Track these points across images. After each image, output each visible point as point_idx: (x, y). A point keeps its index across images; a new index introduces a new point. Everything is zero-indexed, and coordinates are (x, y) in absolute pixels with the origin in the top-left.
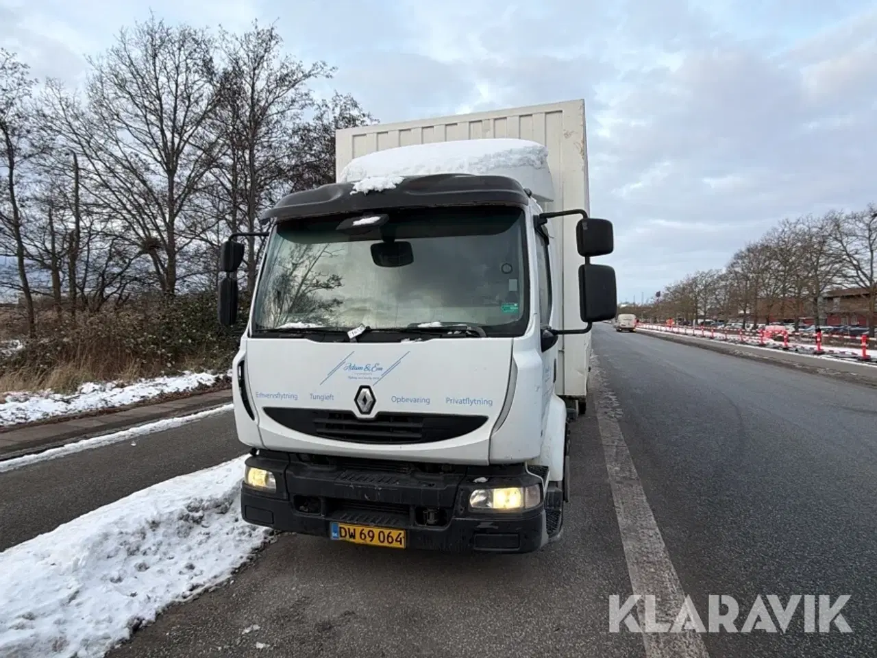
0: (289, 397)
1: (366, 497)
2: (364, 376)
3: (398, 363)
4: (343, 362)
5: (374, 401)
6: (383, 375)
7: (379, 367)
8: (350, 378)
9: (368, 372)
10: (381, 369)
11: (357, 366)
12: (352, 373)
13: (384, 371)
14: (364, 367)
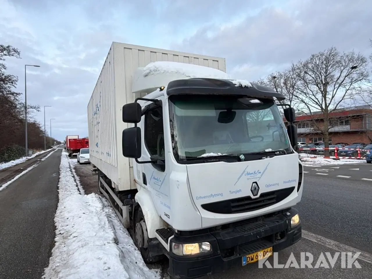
0: (218, 195)
1: (258, 237)
2: (254, 177)
3: (266, 168)
4: (244, 171)
5: (259, 188)
6: (262, 175)
7: (259, 172)
8: (248, 179)
9: (255, 175)
10: (260, 173)
11: (251, 173)
12: (249, 176)
13: (261, 174)
14: (253, 173)
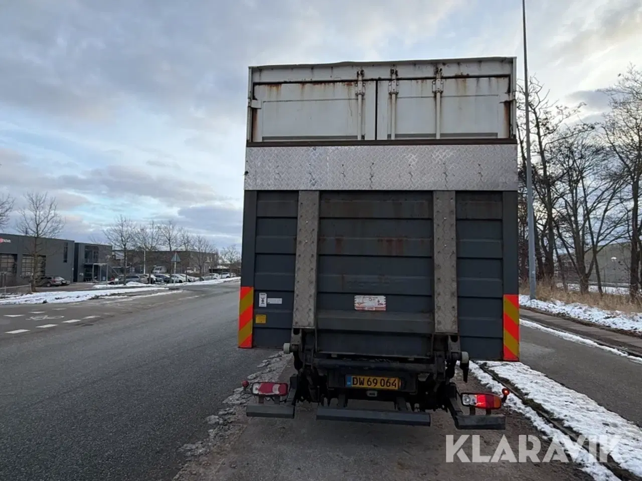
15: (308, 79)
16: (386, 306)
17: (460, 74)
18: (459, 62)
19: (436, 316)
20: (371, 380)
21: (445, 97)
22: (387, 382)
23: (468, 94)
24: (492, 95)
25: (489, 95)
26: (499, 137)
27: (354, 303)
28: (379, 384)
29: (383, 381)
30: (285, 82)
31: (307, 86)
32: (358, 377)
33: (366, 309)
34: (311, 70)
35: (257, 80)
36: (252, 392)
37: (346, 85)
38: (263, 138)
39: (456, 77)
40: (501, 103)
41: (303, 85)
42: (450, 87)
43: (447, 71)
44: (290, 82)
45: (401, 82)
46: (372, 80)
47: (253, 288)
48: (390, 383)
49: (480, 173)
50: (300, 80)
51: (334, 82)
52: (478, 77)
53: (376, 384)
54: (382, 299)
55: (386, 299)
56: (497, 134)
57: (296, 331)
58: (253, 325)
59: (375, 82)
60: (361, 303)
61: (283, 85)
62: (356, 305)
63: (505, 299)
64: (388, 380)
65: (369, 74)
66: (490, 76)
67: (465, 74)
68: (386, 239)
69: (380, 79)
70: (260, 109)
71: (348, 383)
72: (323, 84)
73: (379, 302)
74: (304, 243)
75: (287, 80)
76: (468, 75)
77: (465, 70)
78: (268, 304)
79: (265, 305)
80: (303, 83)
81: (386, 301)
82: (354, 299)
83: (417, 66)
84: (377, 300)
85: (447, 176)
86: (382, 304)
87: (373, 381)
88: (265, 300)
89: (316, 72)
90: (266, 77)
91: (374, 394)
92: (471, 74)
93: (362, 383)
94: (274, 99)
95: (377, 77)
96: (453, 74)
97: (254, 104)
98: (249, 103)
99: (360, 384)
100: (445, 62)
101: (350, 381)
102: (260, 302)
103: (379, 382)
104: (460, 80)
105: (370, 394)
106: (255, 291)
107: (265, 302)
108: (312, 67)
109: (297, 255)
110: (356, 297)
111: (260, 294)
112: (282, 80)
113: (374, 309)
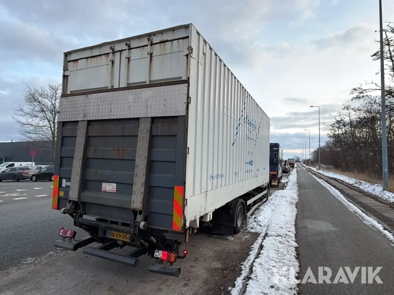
15: (90, 56)
16: (116, 190)
17: (162, 40)
18: (162, 32)
19: (133, 197)
20: (118, 234)
21: (154, 56)
22: (126, 237)
23: (166, 53)
24: (180, 51)
25: (178, 52)
26: (183, 79)
27: (102, 187)
28: (121, 237)
29: (123, 236)
30: (80, 59)
31: (89, 59)
32: (112, 232)
33: (107, 191)
34: (91, 50)
35: (69, 60)
36: (59, 234)
37: (106, 57)
38: (71, 92)
39: (161, 42)
40: (184, 56)
41: (87, 59)
42: (157, 50)
43: (156, 39)
44: (83, 59)
45: (132, 50)
46: (118, 51)
47: (59, 176)
48: (127, 237)
49: (165, 105)
50: (86, 56)
51: (101, 55)
52: (172, 40)
53: (120, 237)
54: (114, 185)
55: (116, 185)
56: (181, 77)
57: (70, 201)
58: (58, 196)
59: (120, 52)
60: (105, 187)
61: (79, 60)
62: (103, 188)
63: (175, 189)
64: (126, 235)
65: (118, 48)
66: (178, 39)
67: (165, 40)
68: (117, 149)
69: (122, 50)
70: (69, 75)
71: (107, 235)
72: (96, 57)
73: (113, 187)
74: (78, 151)
75: (81, 58)
76: (167, 40)
77: (165, 37)
78: (66, 186)
79: (64, 186)
80: (87, 58)
81: (116, 187)
82: (102, 184)
83: (141, 39)
84: (112, 186)
85: (147, 108)
86: (114, 189)
87: (119, 235)
88: (65, 183)
89: (94, 50)
90: (73, 57)
91: (121, 243)
92: (168, 39)
93: (114, 236)
94: (75, 69)
95: (121, 49)
96: (158, 41)
97: (67, 73)
98: (63, 73)
99: (113, 236)
100: (154, 34)
101: (108, 234)
102: (63, 184)
103: (122, 236)
104: (162, 44)
105: (119, 243)
106: (60, 178)
107: (65, 184)
108: (91, 48)
109: (74, 158)
110: (103, 183)
111: (63, 179)
112: (79, 58)
113: (111, 191)
